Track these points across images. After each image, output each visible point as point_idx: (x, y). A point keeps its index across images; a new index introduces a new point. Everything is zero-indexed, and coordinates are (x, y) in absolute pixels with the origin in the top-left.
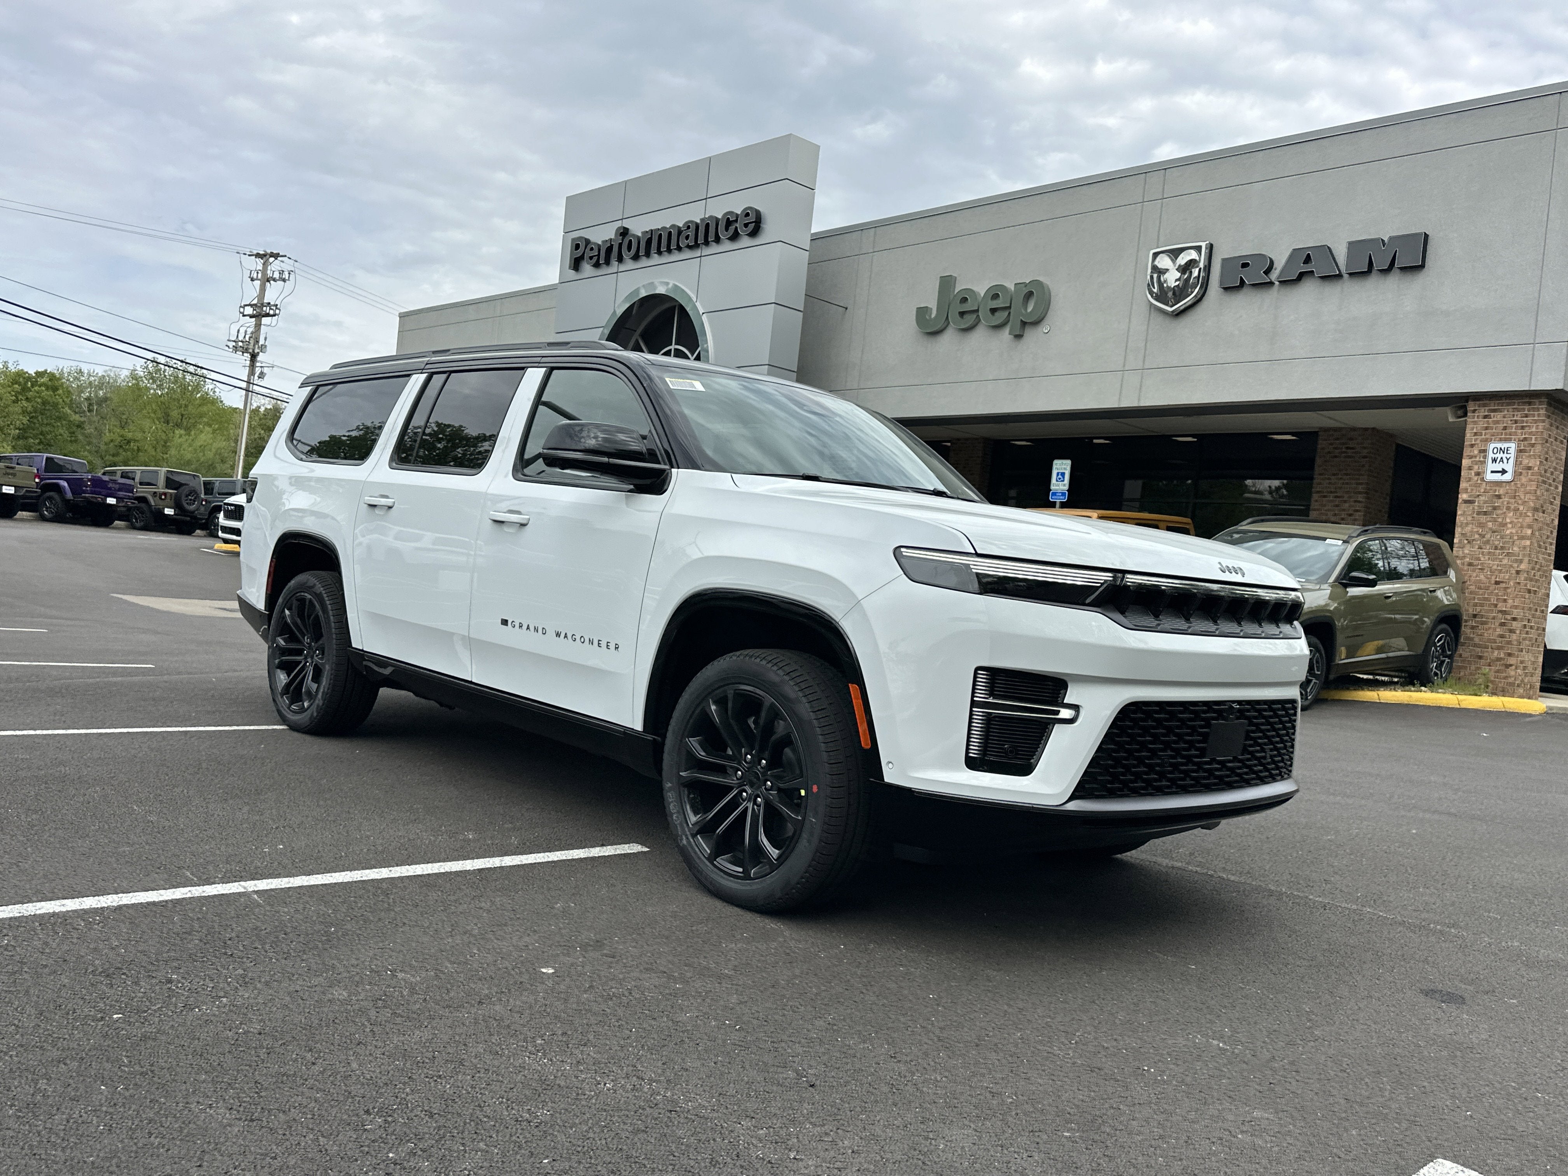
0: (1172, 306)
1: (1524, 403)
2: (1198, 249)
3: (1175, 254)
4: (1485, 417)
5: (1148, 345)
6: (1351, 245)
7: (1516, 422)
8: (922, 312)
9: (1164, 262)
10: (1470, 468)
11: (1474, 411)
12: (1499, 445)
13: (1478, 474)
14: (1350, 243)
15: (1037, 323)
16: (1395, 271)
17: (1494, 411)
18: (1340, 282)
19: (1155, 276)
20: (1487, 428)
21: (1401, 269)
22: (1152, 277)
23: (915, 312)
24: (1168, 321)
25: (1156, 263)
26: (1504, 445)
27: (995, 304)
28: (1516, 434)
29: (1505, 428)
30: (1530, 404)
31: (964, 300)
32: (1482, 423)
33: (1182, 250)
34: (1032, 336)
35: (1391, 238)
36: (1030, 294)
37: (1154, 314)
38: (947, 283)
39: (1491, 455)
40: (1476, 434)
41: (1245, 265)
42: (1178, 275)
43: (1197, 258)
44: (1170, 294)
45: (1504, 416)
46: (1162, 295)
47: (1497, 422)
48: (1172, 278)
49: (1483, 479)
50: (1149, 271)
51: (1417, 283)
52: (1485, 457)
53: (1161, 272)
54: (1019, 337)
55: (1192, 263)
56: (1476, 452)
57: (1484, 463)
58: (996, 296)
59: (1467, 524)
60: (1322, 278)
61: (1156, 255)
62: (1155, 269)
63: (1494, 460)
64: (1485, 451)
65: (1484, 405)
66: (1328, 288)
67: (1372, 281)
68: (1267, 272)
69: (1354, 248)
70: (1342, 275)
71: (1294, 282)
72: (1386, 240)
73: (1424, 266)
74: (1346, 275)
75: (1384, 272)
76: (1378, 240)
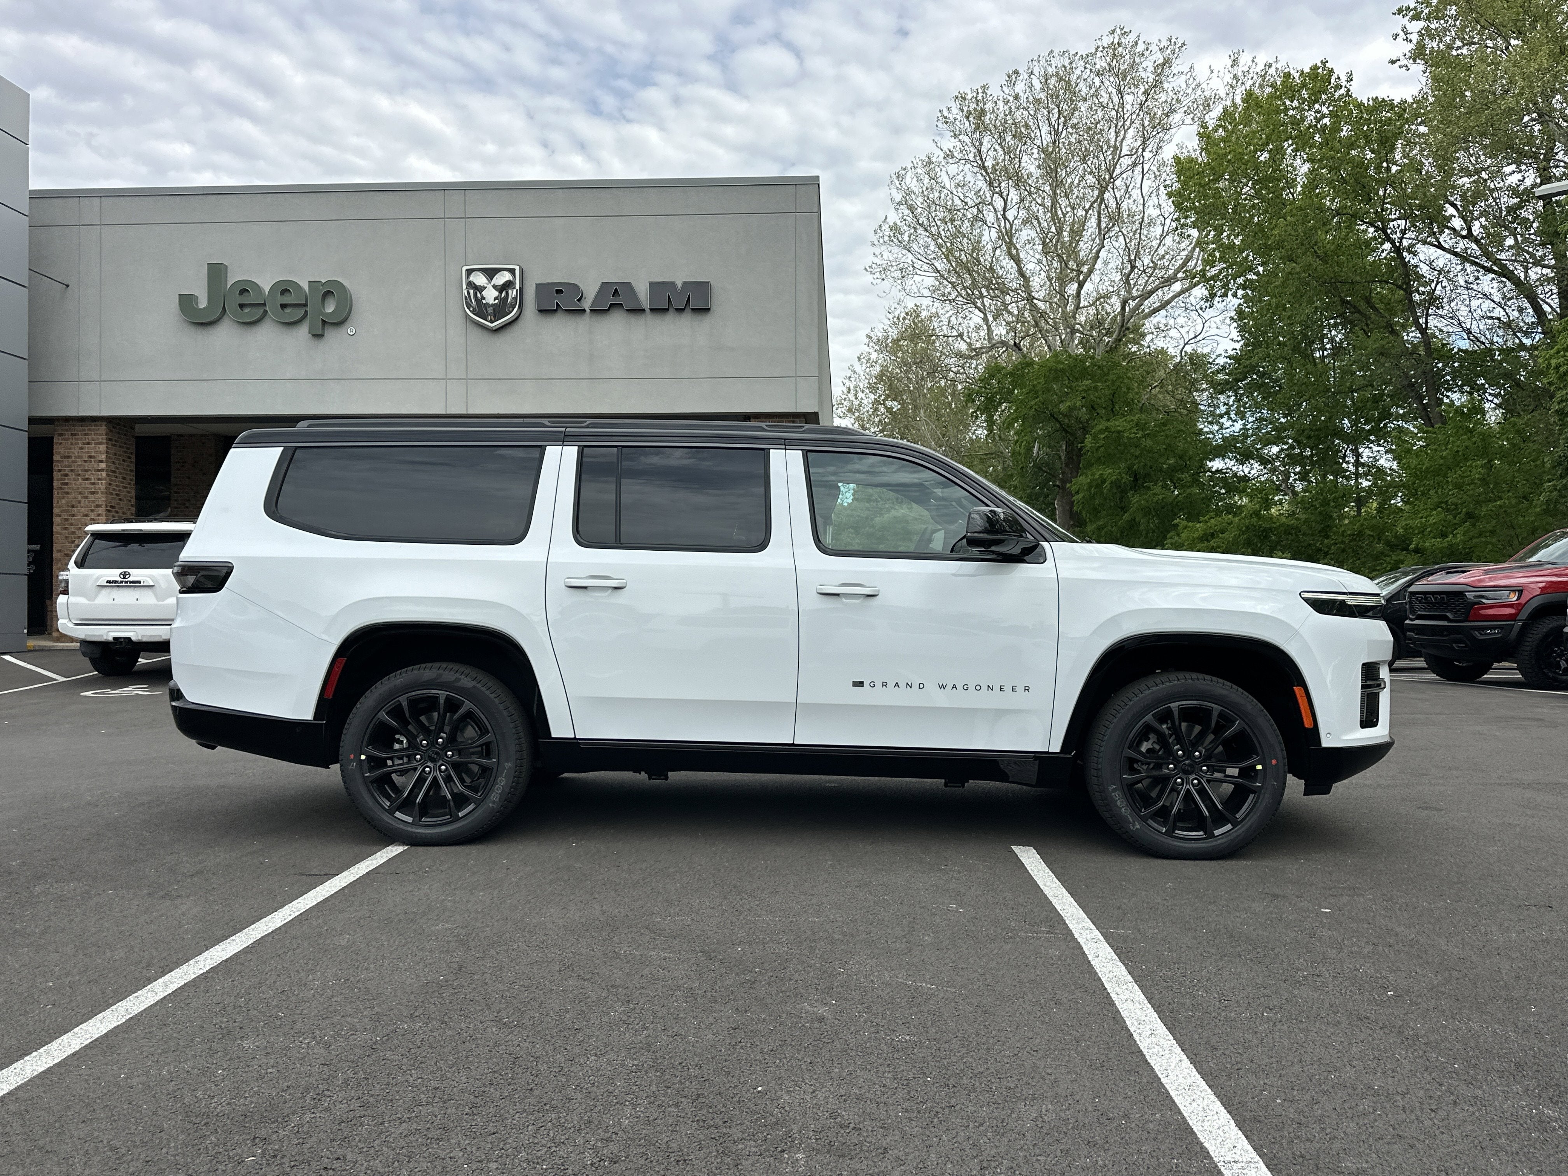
0: (492, 322)
2: (512, 271)
3: (490, 273)
5: (469, 357)
6: (652, 285)
8: (186, 302)
9: (480, 279)
14: (651, 284)
15: (340, 323)
16: (688, 310)
18: (644, 316)
19: (471, 291)
21: (693, 309)
22: (468, 292)
23: (177, 300)
24: (486, 336)
25: (471, 279)
27: (286, 300)
31: (243, 291)
33: (497, 271)
34: (332, 336)
35: (684, 283)
36: (328, 294)
37: (471, 327)
38: (216, 272)
41: (559, 292)
42: (496, 294)
43: (511, 278)
44: (490, 310)
46: (481, 309)
48: (490, 296)
50: (464, 286)
51: (705, 324)
53: (479, 289)
54: (318, 336)
55: (508, 285)
58: (285, 292)
60: (629, 311)
61: (469, 272)
62: (471, 285)
66: (633, 319)
67: (670, 317)
68: (579, 300)
69: (655, 287)
70: (644, 310)
71: (604, 311)
72: (679, 285)
73: (709, 309)
74: (648, 310)
75: (680, 311)
76: (673, 284)
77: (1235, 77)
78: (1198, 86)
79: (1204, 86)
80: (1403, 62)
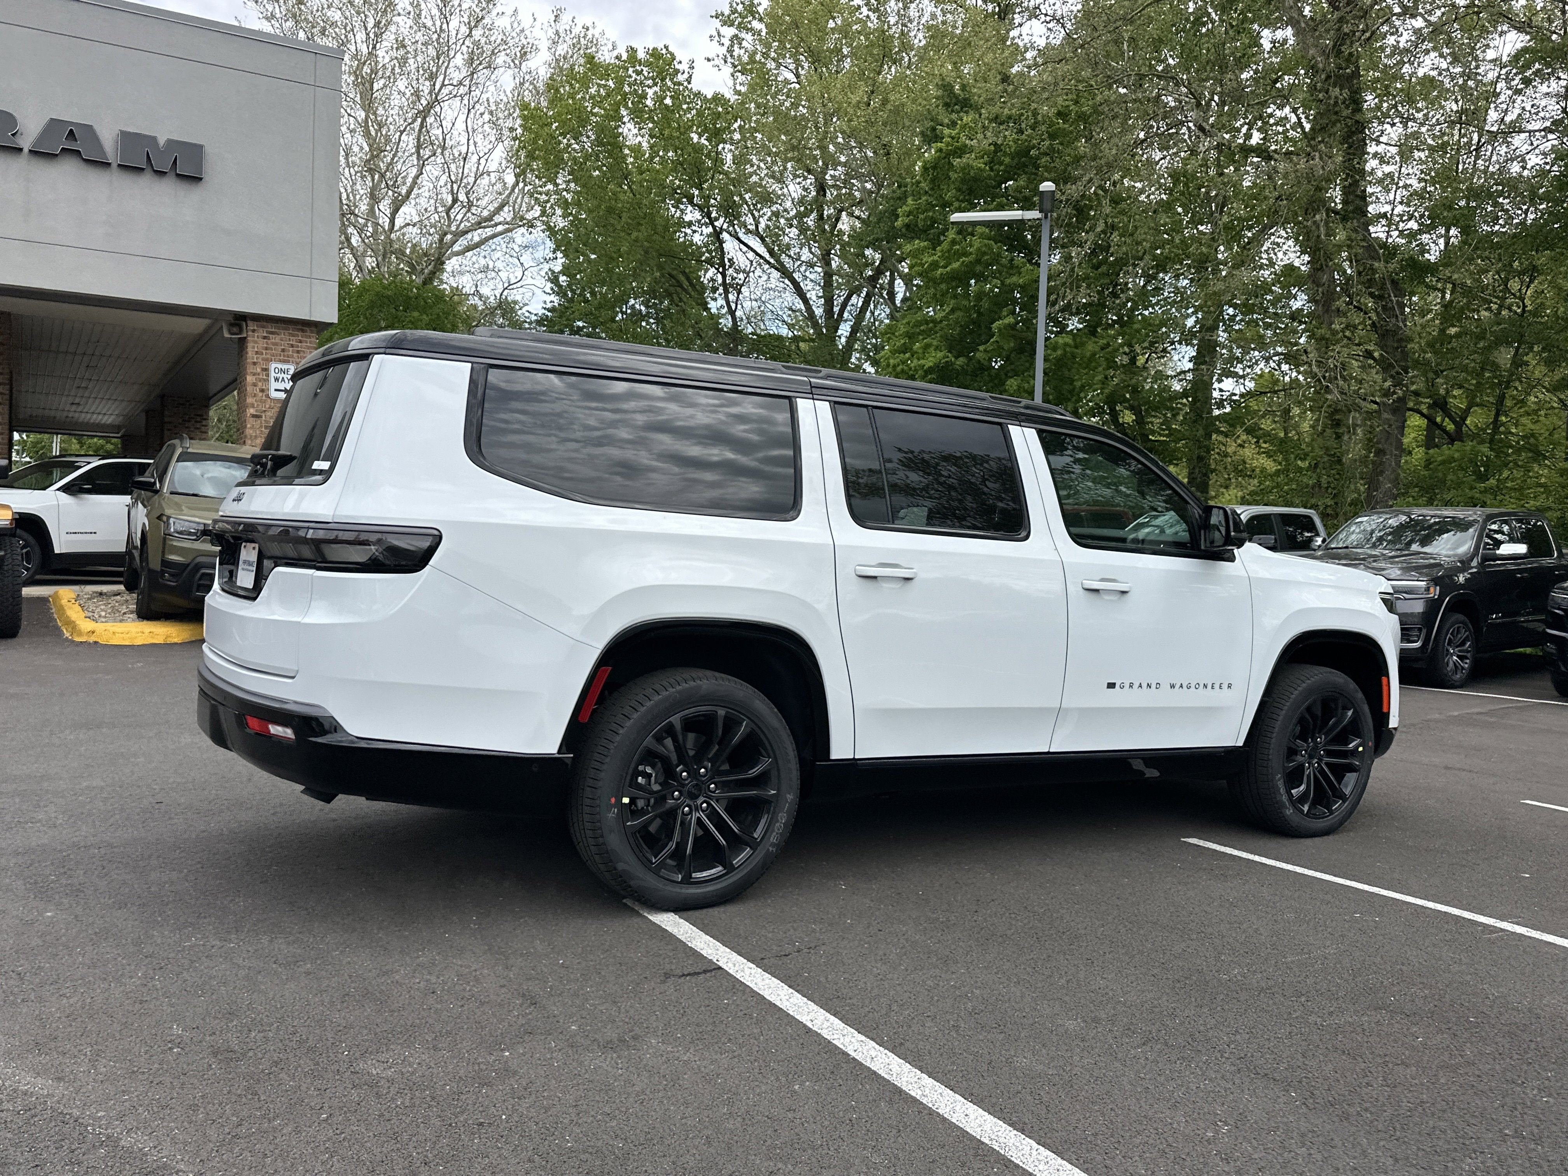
1: (299, 330)
4: (265, 338)
6: (124, 135)
7: (292, 346)
10: (255, 385)
11: (254, 331)
12: (280, 366)
13: (262, 391)
14: (122, 133)
16: (171, 175)
17: (272, 333)
18: (109, 171)
20: (266, 349)
21: (179, 175)
26: (285, 367)
28: (292, 357)
29: (283, 350)
30: (303, 331)
32: (262, 343)
35: (170, 142)
39: (273, 374)
40: (257, 353)
45: (281, 339)
47: (275, 344)
49: (268, 396)
51: (193, 196)
52: (268, 375)
56: (259, 370)
57: (267, 381)
59: (256, 437)
60: (87, 161)
63: (277, 379)
64: (266, 370)
65: (263, 327)
66: (94, 176)
67: (146, 181)
68: (13, 135)
69: (127, 139)
70: (109, 164)
71: (50, 156)
72: (162, 141)
73: (201, 179)
74: (114, 165)
75: (161, 174)
76: (154, 139)
77: (557, 33)
78: (522, 31)
79: (527, 32)
80: (716, 62)
